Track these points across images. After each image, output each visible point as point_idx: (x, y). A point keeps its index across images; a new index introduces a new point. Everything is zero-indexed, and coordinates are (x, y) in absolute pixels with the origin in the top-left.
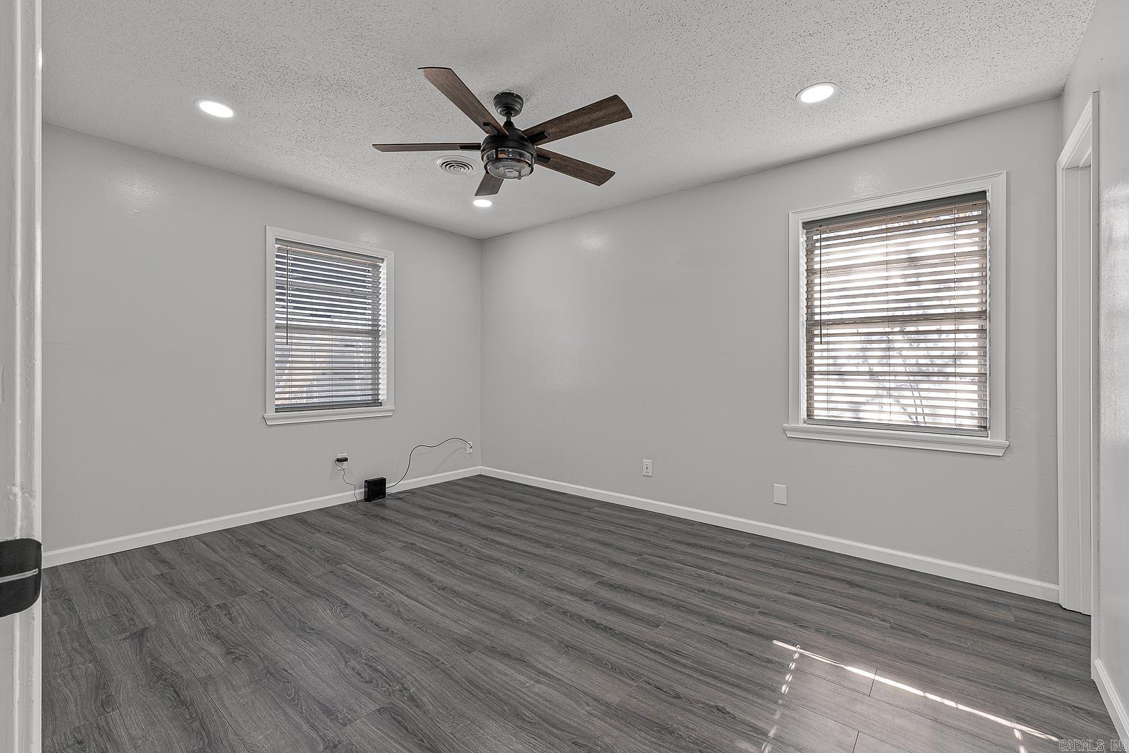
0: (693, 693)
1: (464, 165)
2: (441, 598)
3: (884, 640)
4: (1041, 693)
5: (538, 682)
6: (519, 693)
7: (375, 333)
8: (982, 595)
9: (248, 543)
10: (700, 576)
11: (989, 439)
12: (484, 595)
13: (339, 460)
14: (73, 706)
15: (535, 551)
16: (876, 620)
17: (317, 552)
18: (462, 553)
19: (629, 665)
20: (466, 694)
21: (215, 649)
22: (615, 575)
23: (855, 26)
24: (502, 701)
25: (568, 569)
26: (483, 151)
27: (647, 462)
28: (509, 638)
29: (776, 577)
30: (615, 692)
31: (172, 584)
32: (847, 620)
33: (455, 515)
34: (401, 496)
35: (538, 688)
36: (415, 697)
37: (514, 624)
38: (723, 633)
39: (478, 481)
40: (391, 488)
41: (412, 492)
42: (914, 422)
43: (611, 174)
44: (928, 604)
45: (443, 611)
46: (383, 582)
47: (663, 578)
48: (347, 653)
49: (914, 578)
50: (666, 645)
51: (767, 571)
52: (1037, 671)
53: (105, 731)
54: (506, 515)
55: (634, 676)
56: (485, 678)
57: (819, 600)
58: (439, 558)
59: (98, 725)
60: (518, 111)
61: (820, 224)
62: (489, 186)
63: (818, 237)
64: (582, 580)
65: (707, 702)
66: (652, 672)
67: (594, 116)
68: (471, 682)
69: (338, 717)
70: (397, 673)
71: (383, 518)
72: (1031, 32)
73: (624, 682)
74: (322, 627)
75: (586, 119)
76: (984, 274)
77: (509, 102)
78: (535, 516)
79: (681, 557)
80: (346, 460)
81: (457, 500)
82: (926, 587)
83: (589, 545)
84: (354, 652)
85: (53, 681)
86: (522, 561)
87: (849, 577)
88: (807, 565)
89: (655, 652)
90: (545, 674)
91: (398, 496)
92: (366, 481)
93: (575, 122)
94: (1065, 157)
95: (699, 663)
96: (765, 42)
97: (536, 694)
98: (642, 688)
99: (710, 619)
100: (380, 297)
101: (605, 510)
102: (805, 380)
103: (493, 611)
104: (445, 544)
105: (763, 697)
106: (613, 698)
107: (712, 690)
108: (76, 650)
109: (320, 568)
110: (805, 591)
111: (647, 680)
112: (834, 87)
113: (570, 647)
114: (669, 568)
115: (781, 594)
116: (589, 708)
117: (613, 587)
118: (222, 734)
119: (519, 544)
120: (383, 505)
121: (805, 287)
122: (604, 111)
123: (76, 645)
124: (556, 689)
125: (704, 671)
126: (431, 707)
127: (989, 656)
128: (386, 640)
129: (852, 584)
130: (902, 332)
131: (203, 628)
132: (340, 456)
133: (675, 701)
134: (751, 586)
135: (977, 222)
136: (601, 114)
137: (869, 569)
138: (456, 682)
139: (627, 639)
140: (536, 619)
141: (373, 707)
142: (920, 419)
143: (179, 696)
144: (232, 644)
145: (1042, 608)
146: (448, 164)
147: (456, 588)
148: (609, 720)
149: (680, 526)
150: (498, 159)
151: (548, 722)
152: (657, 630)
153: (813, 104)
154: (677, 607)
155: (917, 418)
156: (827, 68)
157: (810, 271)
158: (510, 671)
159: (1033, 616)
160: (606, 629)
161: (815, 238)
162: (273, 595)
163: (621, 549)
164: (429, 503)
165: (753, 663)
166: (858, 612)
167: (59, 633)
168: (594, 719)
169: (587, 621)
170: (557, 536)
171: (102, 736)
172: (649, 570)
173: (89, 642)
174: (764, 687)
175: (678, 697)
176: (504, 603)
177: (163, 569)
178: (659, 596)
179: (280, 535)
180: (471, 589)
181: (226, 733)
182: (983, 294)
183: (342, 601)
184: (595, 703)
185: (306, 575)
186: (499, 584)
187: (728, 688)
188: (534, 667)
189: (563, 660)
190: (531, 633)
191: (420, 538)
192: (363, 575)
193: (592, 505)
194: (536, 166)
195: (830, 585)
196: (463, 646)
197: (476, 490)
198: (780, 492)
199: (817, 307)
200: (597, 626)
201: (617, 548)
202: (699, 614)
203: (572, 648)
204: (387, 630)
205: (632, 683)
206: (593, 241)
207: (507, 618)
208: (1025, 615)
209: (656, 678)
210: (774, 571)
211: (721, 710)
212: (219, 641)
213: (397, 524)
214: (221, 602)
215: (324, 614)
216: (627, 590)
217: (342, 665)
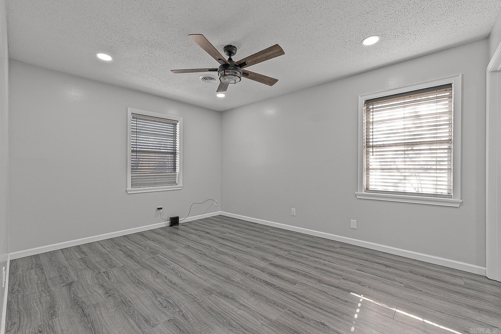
0: (310, 316)
1: (212, 79)
2: (199, 270)
3: (401, 293)
4: (477, 319)
5: (240, 309)
6: (231, 314)
7: (174, 153)
8: (448, 272)
9: (119, 245)
10: (316, 261)
11: (452, 199)
12: (218, 269)
13: (158, 209)
14: (39, 316)
15: (242, 249)
16: (398, 283)
17: (148, 249)
18: (210, 250)
19: (281, 302)
20: (208, 314)
21: (101, 291)
22: (278, 261)
23: (389, 8)
24: (223, 317)
25: (256, 257)
26: (219, 71)
27: (293, 210)
28: (229, 289)
29: (350, 262)
30: (274, 314)
31: (85, 262)
32: (384, 283)
33: (208, 233)
34: (185, 224)
35: (240, 312)
36: (185, 315)
37: (231, 282)
38: (325, 288)
39: (219, 218)
40: (181, 221)
41: (190, 223)
42: (417, 191)
43: (277, 80)
44: (422, 276)
45: (200, 276)
46: (175, 263)
47: (299, 262)
48: (157, 294)
49: (416, 263)
50: (298, 293)
51: (347, 259)
52: (475, 308)
53: (51, 327)
54: (230, 233)
55: (284, 307)
56: (216, 307)
57: (371, 273)
58: (199, 252)
59: (48, 324)
60: (234, 53)
61: (373, 101)
62: (222, 87)
63: (372, 107)
64: (263, 262)
65: (317, 320)
66: (292, 305)
67: (268, 54)
68: (210, 309)
69: (151, 323)
70: (178, 304)
71: (177, 234)
72: (474, 7)
73: (279, 310)
74: (147, 282)
75: (264, 55)
76: (451, 122)
77: (230, 50)
78: (243, 233)
79: (307, 252)
80: (162, 208)
81: (210, 226)
82: (421, 267)
83: (266, 246)
84: (160, 294)
85: (32, 304)
86: (236, 254)
87: (385, 263)
88: (365, 256)
89: (294, 296)
90: (243, 305)
91: (183, 225)
92: (170, 218)
93: (259, 57)
94: (490, 66)
95: (313, 301)
96: (346, 17)
97: (239, 315)
98: (286, 313)
99: (320, 281)
100: (176, 137)
101: (275, 231)
102: (365, 172)
103: (222, 276)
104: (203, 246)
105: (343, 318)
106: (274, 317)
107: (319, 314)
108: (43, 291)
109: (149, 256)
110: (364, 269)
111: (290, 309)
112: (379, 37)
113: (255, 293)
114: (302, 257)
115: (353, 270)
116: (262, 322)
117: (276, 266)
118: (100, 330)
119: (236, 246)
120: (177, 229)
121: (366, 130)
122: (272, 52)
123: (43, 289)
124: (248, 312)
125: (316, 305)
126: (191, 319)
127: (451, 301)
128: (174, 288)
129: (386, 266)
130: (412, 150)
131: (96, 282)
132: (159, 207)
133: (302, 319)
134: (339, 266)
135: (447, 98)
136: (270, 53)
137: (394, 259)
138: (203, 308)
139: (282, 290)
140: (241, 280)
141: (166, 319)
142: (420, 190)
143: (84, 312)
144: (108, 289)
145: (478, 279)
146: (205, 78)
147: (206, 266)
148: (271, 327)
149: (307, 238)
150: (225, 75)
151: (243, 328)
152: (295, 286)
153: (369, 46)
154: (305, 275)
155: (418, 189)
156: (376, 29)
157: (368, 123)
158: (228, 304)
159: (473, 282)
160: (272, 285)
161: (370, 107)
162: (127, 268)
163: (280, 249)
164: (198, 228)
165: (339, 302)
166: (389, 279)
167: (37, 283)
168: (264, 327)
169: (263, 281)
170: (252, 242)
171: (50, 329)
172: (293, 258)
173: (49, 287)
174: (343, 314)
175: (303, 317)
176: (227, 272)
177: (82, 255)
178: (297, 270)
179: (132, 241)
180: (213, 266)
181: (102, 329)
182: (450, 132)
183: (156, 270)
184: (265, 319)
185: (142, 259)
186: (225, 264)
187: (327, 314)
188: (238, 302)
189: (252, 299)
190: (238, 287)
191: (192, 243)
192: (167, 259)
193: (268, 228)
194: (242, 78)
195: (376, 266)
196: (207, 292)
197: (218, 222)
198: (354, 223)
199: (371, 139)
200: (268, 284)
201: (279, 248)
202: (315, 279)
203: (256, 293)
204: (175, 284)
205: (282, 310)
206: (270, 111)
207: (228, 280)
208: (469, 281)
209: (294, 308)
210: (350, 259)
211: (323, 324)
212: (103, 288)
213: (183, 237)
214: (105, 270)
215: (148, 276)
216: (283, 267)
217: (154, 300)
